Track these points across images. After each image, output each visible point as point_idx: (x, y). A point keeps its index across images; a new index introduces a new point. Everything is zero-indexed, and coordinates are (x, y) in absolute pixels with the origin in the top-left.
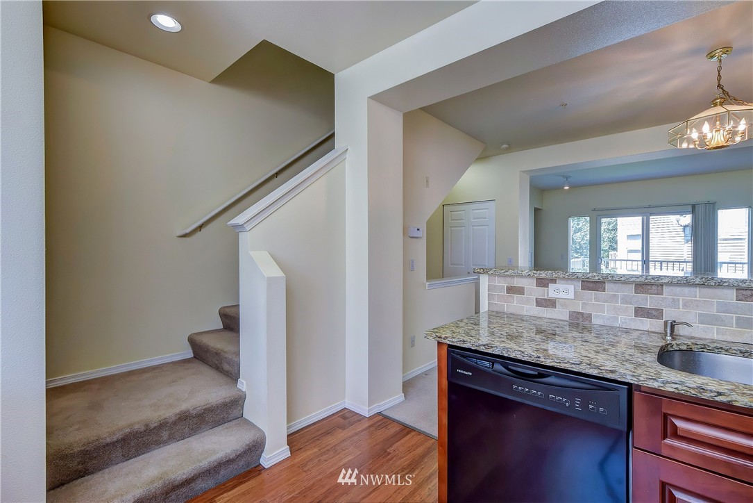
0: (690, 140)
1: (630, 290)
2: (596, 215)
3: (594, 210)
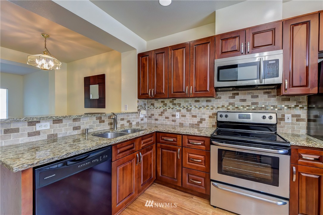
1: (71, 122)
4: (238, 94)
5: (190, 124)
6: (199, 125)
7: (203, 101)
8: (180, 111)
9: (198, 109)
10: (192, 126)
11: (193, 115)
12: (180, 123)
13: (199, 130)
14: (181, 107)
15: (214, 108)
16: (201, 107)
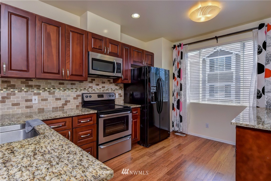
4: (94, 80)
5: (53, 108)
6: (63, 107)
7: (67, 84)
8: (39, 94)
9: (63, 91)
10: (55, 109)
11: (57, 98)
12: (39, 109)
13: (63, 113)
14: (41, 90)
15: (78, 90)
16: (66, 90)
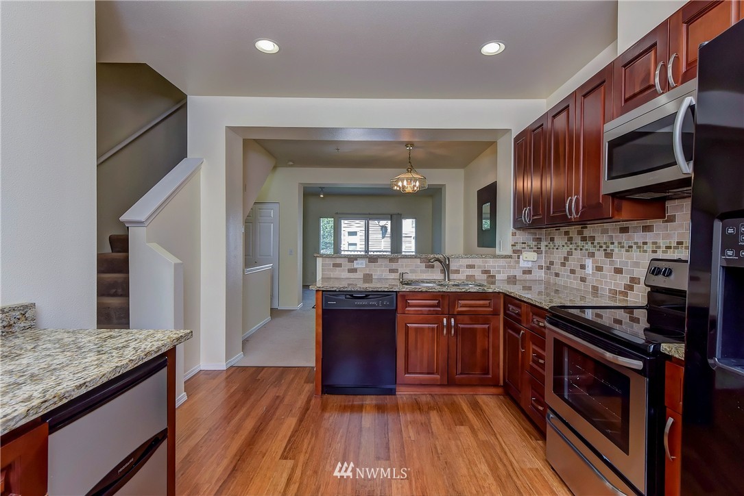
0: (398, 186)
1: (387, 262)
2: (338, 217)
3: (337, 213)
5: (610, 291)
7: (635, 230)
8: (592, 255)
9: (626, 251)
10: (614, 295)
11: (616, 266)
12: (593, 287)
14: (596, 247)
15: (659, 247)
16: (632, 247)
